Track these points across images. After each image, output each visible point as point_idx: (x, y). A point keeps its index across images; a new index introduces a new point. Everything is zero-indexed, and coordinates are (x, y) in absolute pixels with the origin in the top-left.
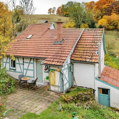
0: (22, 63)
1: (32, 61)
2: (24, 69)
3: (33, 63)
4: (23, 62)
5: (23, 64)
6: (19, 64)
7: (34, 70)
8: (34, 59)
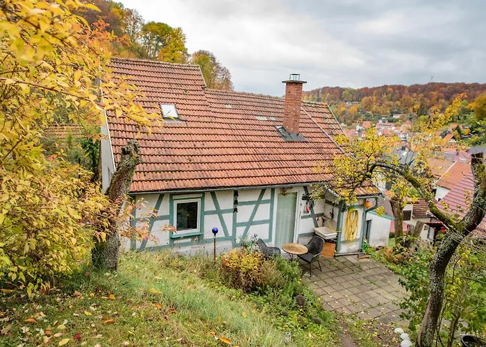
0: (232, 206)
1: (267, 196)
2: (235, 225)
3: (272, 201)
4: (236, 202)
5: (236, 210)
6: (219, 212)
7: (270, 221)
8: (273, 190)
